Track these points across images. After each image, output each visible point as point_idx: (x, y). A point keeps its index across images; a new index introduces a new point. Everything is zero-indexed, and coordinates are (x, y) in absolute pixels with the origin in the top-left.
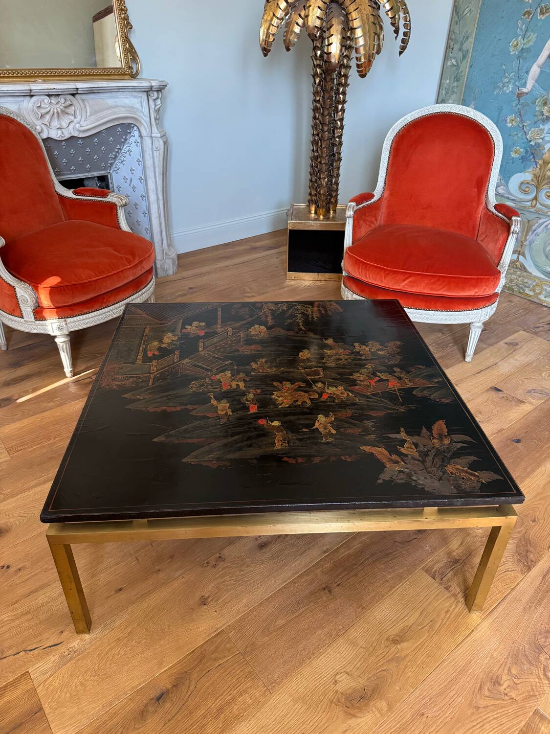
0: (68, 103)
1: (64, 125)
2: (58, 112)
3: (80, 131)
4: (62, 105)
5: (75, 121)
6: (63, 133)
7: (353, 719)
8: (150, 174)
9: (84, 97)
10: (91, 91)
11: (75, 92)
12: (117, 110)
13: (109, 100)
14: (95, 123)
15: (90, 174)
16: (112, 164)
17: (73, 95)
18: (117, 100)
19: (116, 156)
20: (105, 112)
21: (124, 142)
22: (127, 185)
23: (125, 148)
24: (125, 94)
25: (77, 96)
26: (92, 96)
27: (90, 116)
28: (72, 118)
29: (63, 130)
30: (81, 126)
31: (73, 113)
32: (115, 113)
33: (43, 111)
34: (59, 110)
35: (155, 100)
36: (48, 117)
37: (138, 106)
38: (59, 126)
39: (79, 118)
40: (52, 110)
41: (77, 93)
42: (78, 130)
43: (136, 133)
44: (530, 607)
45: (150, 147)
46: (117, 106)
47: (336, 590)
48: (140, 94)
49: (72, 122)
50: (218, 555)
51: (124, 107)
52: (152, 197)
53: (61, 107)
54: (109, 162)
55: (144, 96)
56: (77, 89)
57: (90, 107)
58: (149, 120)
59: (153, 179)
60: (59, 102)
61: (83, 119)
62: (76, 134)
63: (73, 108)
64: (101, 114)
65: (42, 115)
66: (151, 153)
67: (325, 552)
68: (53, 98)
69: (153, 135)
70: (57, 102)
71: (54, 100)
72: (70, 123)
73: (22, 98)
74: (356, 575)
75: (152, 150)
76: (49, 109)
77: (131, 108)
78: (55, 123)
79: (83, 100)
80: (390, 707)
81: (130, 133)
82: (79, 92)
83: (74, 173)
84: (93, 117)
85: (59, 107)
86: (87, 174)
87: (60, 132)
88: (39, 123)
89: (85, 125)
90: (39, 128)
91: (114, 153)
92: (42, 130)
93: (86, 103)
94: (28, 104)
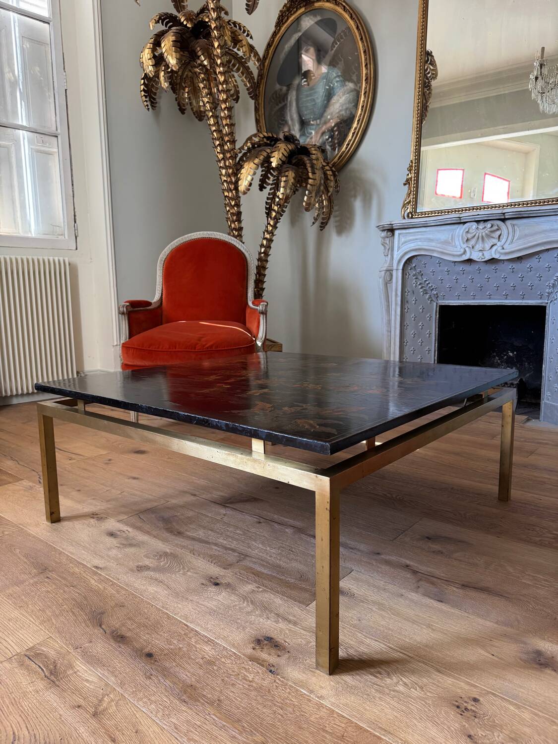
0: (495, 228)
1: (487, 246)
2: (482, 237)
3: (502, 254)
4: (489, 230)
5: (499, 244)
6: (483, 255)
9: (513, 222)
10: (519, 216)
11: (503, 217)
14: (520, 246)
15: (524, 301)
16: (549, 293)
17: (502, 220)
19: (554, 285)
20: (537, 236)
25: (508, 222)
26: (524, 221)
27: (519, 239)
28: (495, 241)
29: (483, 252)
30: (503, 249)
31: (497, 236)
33: (470, 236)
34: (484, 234)
36: (472, 242)
38: (481, 249)
39: (503, 240)
40: (477, 235)
41: (505, 219)
42: (499, 252)
46: (551, 230)
49: (496, 244)
53: (486, 232)
54: (547, 290)
56: (504, 214)
57: (520, 231)
60: (485, 227)
61: (508, 243)
62: (496, 257)
63: (498, 233)
64: (531, 238)
65: (468, 240)
68: (480, 223)
70: (483, 227)
71: (481, 226)
72: (492, 246)
73: (456, 226)
76: (474, 233)
78: (479, 246)
79: (514, 225)
82: (507, 217)
83: (507, 299)
84: (520, 242)
86: (521, 301)
87: (481, 254)
88: (464, 246)
89: (508, 248)
90: (462, 250)
91: (552, 282)
92: (465, 252)
93: (516, 227)
94: (461, 229)
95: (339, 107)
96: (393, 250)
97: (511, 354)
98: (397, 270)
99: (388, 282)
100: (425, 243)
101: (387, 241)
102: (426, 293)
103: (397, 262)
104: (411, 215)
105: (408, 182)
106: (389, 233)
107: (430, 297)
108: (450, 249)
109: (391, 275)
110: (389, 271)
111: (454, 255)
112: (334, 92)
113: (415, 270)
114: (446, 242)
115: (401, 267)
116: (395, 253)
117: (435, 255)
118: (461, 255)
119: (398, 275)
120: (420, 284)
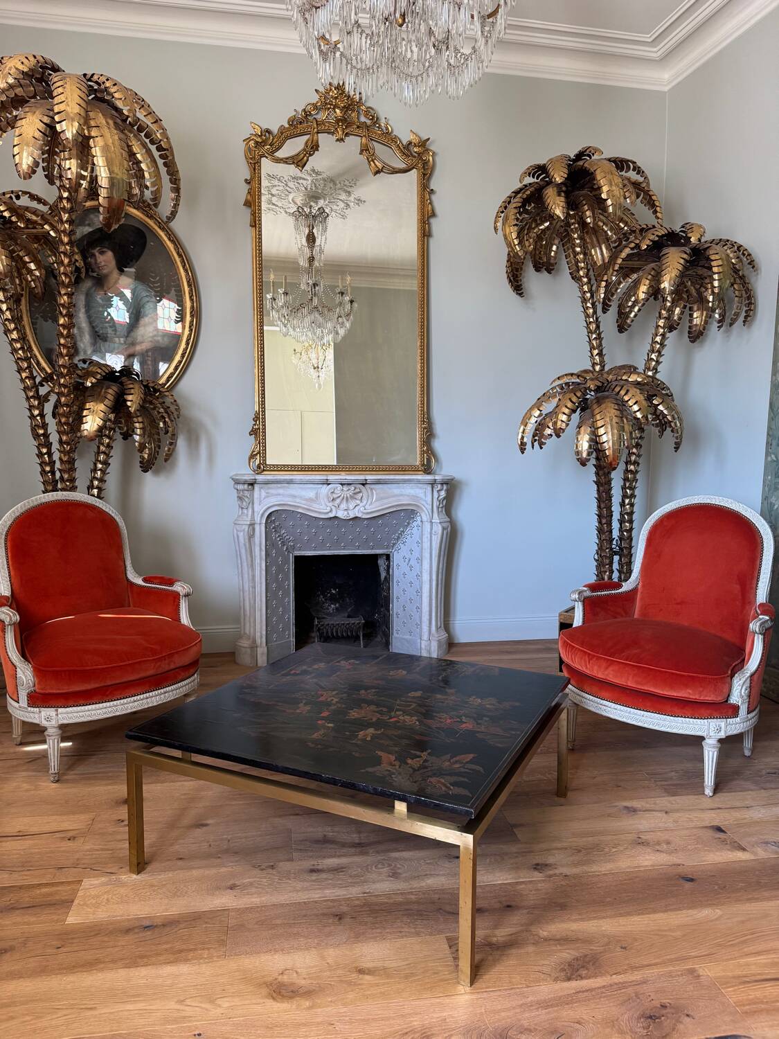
0: (357, 490)
1: (351, 507)
2: (347, 497)
3: (364, 513)
5: (361, 505)
6: (348, 514)
7: (271, 1000)
8: (426, 555)
9: (373, 486)
10: (378, 482)
11: (364, 482)
12: (401, 498)
13: (395, 490)
14: (379, 507)
15: (373, 551)
16: (394, 544)
17: (363, 484)
18: (403, 490)
19: (399, 538)
20: (391, 499)
21: (407, 526)
22: (406, 564)
23: (408, 531)
24: (411, 485)
25: (366, 486)
26: (380, 486)
27: (376, 501)
28: (358, 502)
29: (349, 511)
30: (366, 509)
31: (360, 498)
32: (399, 500)
33: (335, 496)
34: (348, 495)
35: (438, 491)
36: (338, 501)
37: (422, 495)
38: (346, 508)
39: (365, 502)
40: (342, 495)
41: (366, 484)
42: (362, 512)
43: (419, 518)
44: (531, 1006)
45: (429, 530)
46: (402, 495)
47: (347, 920)
48: (426, 486)
49: (358, 505)
50: (272, 864)
51: (408, 496)
52: (426, 577)
54: (392, 542)
55: (429, 488)
56: (366, 480)
57: (377, 494)
58: (430, 507)
59: (429, 560)
60: (349, 489)
61: (368, 504)
62: (359, 515)
63: (361, 494)
64: (385, 501)
65: (333, 499)
66: (429, 536)
67: (365, 893)
68: (345, 486)
69: (433, 521)
70: (347, 489)
71: (345, 488)
72: (356, 506)
73: (321, 486)
74: (376, 917)
75: (431, 533)
76: (340, 495)
77: (415, 497)
78: (344, 506)
79: (372, 489)
80: (310, 1008)
81: (413, 518)
82: (368, 482)
83: (358, 549)
84: (378, 503)
85: (351, 493)
86: (370, 551)
87: (346, 513)
88: (331, 504)
89: (370, 508)
90: (329, 509)
91: (397, 535)
92: (331, 511)
93: (374, 491)
94: (325, 490)
95: (153, 331)
96: (253, 504)
97: (334, 592)
98: (260, 524)
99: (251, 536)
100: (290, 499)
101: (247, 493)
102: (284, 545)
103: (260, 515)
104: (262, 468)
105: (254, 432)
106: (250, 487)
107: (287, 549)
108: (315, 507)
109: (254, 529)
110: (252, 525)
111: (320, 513)
112: (145, 312)
113: (274, 523)
114: (311, 500)
115: (264, 522)
116: (256, 506)
117: (300, 511)
118: (328, 513)
119: (260, 531)
120: (279, 536)
